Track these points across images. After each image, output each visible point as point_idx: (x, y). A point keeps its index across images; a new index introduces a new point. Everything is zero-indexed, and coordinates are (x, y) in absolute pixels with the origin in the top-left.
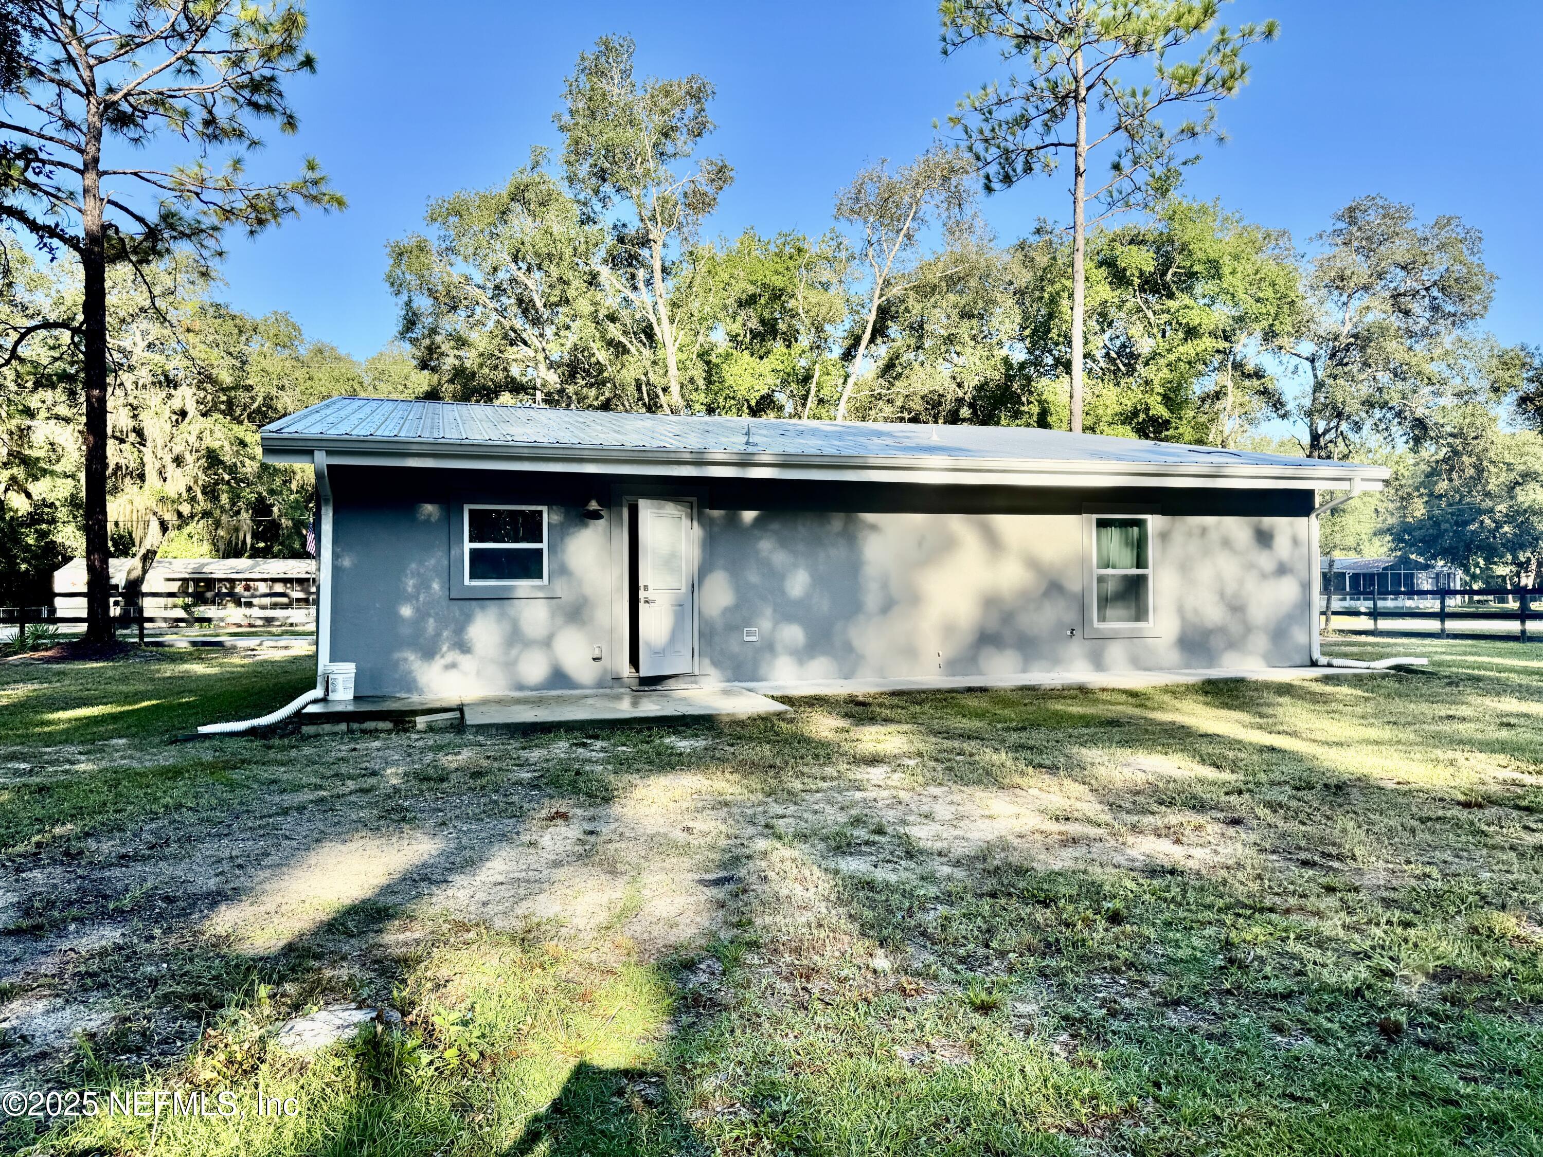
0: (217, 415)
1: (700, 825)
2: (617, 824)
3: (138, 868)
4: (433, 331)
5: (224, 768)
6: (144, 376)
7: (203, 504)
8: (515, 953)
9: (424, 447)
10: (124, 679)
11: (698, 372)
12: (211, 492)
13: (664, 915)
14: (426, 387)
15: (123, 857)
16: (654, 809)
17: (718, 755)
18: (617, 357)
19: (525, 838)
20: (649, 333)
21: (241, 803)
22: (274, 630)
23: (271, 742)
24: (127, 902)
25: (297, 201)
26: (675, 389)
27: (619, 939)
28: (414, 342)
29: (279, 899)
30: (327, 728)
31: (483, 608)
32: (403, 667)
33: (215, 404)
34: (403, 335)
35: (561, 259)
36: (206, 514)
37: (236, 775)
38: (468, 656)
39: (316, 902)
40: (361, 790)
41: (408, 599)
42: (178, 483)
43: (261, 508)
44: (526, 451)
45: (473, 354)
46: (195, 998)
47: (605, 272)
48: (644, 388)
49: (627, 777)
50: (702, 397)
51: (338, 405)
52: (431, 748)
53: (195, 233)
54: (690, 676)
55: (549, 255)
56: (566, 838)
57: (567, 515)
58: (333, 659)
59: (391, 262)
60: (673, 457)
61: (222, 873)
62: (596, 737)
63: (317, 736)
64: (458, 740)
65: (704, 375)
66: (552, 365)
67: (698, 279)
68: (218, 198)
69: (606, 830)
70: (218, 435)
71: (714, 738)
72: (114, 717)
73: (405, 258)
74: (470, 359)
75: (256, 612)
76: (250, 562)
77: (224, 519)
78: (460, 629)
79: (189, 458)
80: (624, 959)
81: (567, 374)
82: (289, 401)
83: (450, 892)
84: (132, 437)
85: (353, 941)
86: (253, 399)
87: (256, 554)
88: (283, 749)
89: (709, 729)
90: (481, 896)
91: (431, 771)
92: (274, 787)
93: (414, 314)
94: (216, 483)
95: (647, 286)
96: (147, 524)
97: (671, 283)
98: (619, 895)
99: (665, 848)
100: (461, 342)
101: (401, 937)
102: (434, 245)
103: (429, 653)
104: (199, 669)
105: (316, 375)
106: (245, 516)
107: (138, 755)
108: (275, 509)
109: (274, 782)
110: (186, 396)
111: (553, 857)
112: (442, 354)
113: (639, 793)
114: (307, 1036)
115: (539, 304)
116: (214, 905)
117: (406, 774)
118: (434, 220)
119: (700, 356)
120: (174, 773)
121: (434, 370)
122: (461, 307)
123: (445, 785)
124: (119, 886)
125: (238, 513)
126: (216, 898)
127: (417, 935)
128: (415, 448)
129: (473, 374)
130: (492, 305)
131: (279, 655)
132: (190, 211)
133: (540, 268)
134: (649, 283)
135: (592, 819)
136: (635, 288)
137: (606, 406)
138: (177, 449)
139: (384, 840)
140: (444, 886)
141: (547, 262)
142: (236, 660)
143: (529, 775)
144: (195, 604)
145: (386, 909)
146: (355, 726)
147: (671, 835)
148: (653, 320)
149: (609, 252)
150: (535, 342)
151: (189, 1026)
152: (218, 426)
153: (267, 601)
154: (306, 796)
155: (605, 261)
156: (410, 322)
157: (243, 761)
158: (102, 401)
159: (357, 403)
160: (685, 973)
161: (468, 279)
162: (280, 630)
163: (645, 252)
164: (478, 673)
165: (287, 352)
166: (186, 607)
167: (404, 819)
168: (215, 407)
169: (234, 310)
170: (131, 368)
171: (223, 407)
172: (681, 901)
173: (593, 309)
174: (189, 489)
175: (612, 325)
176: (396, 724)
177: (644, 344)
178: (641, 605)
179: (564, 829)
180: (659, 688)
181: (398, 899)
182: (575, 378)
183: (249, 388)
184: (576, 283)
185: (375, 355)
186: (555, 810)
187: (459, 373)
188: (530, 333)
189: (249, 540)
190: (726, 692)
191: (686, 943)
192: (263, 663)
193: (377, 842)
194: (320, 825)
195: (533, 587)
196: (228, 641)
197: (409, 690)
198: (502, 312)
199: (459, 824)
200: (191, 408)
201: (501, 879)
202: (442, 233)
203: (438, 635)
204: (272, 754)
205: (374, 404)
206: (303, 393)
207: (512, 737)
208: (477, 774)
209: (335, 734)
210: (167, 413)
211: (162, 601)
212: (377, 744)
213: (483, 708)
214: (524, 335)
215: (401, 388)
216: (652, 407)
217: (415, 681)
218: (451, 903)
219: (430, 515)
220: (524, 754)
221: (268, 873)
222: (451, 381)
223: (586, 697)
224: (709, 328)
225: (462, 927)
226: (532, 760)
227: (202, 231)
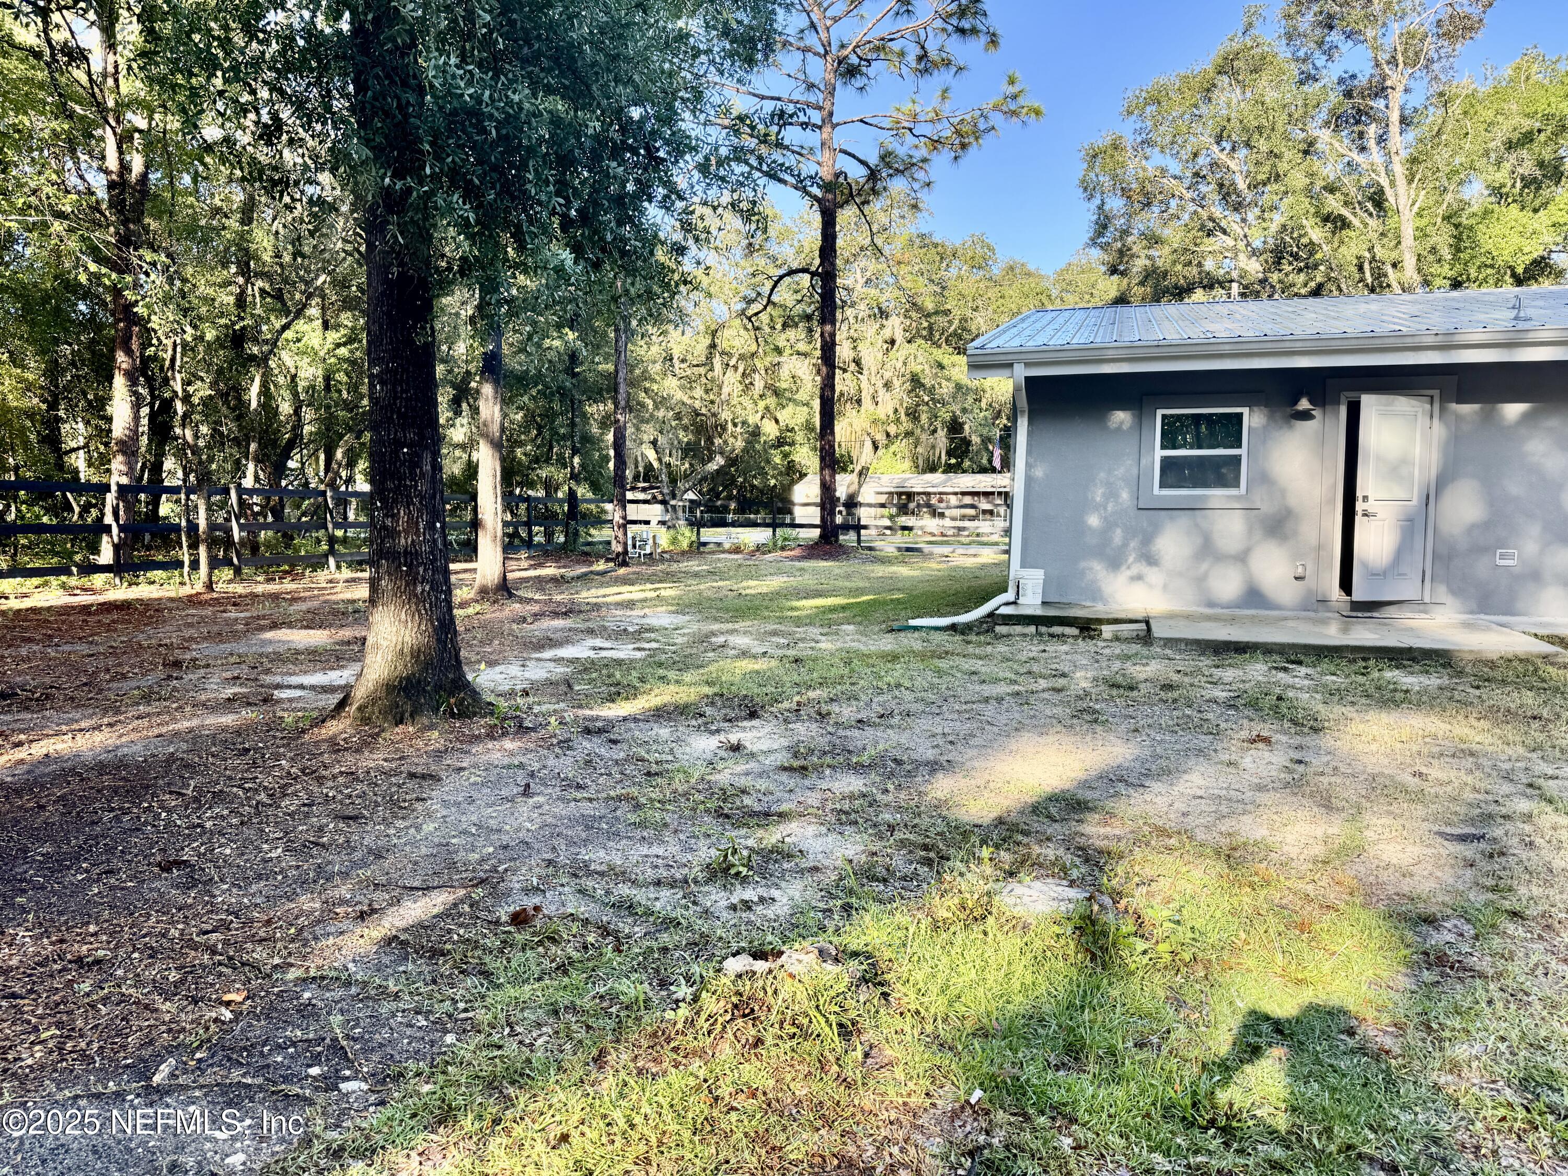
0: (920, 341)
1: (1435, 772)
2: (1329, 757)
3: (869, 732)
4: (1125, 232)
5: (932, 657)
6: (862, 309)
7: (906, 425)
8: (1221, 867)
9: (1120, 352)
10: (848, 577)
11: (1443, 239)
12: (913, 415)
13: (1395, 861)
14: (1113, 294)
15: (859, 721)
16: (1374, 747)
17: (1457, 697)
18: (1334, 233)
19: (1225, 757)
20: (1378, 200)
21: (948, 689)
22: (963, 539)
23: (969, 638)
24: (865, 759)
25: (997, 119)
26: (1410, 262)
27: (1339, 876)
28: (1104, 247)
29: (987, 777)
30: (1018, 629)
31: (1172, 518)
32: (1089, 576)
33: (918, 330)
34: (1093, 242)
35: (1273, 129)
36: (908, 434)
37: (943, 664)
38: (1155, 569)
39: (1019, 784)
40: (1054, 689)
41: (1097, 508)
42: (887, 405)
43: (955, 427)
44: (1227, 347)
45: (1166, 250)
46: (925, 847)
47: (1324, 136)
48: (1366, 266)
49: (1338, 710)
50: (1446, 270)
51: (1033, 319)
52: (1118, 657)
53: (907, 168)
54: (1420, 605)
55: (1258, 128)
56: (1270, 763)
57: (1271, 417)
58: (1023, 566)
59: (1085, 166)
60: (1409, 341)
61: (937, 746)
62: (1300, 663)
63: (1008, 636)
64: (1145, 651)
65: (1451, 241)
66: (1254, 253)
67: (1450, 126)
68: (927, 129)
69: (1317, 762)
70: (920, 359)
71: (1451, 677)
72: (844, 608)
73: (1099, 160)
74: (1162, 256)
75: (947, 522)
76: (944, 477)
77: (924, 437)
78: (1148, 539)
79: (897, 383)
80: (1347, 898)
81: (1270, 260)
82: (981, 321)
83: (1148, 797)
84: (853, 367)
85: (1056, 826)
86: (950, 322)
87: (949, 469)
88: (979, 644)
89: (1444, 666)
90: (1180, 806)
91: (1119, 679)
92: (975, 678)
93: (1106, 217)
94: (918, 405)
95: (1378, 143)
96: (862, 444)
97: (1411, 135)
98: (1335, 831)
99: (1392, 790)
100: (1154, 240)
101: (1102, 831)
102: (1129, 140)
103: (1115, 563)
104: (903, 571)
105: (1008, 292)
106: (942, 434)
107: (864, 639)
108: (966, 427)
109: (974, 673)
110: (895, 326)
111: (1257, 781)
112: (1132, 256)
113: (1356, 727)
114: (1026, 899)
115: (1242, 185)
116: (933, 772)
117: (1095, 679)
118: (1130, 113)
119: (1447, 218)
120: (894, 658)
121: (1123, 274)
122: (1156, 203)
123: (1135, 693)
124: (860, 744)
125: (935, 431)
126: (934, 767)
127: (1117, 832)
128: (1111, 354)
129: (1165, 273)
130: (1188, 195)
131: (970, 562)
132: (903, 148)
133: (1248, 145)
134: (1381, 139)
135: (1299, 748)
136: (1363, 149)
137: (1317, 292)
138: (888, 375)
139: (1078, 738)
140: (1141, 790)
141: (1256, 136)
142: (934, 565)
143: (1224, 694)
144: (898, 515)
145: (1086, 802)
146: (1043, 629)
147: (1398, 778)
148: (1384, 182)
149: (1332, 112)
150: (1237, 229)
151: (923, 870)
152: (921, 351)
153: (958, 512)
154: (1002, 689)
155: (1327, 124)
156: (1102, 226)
157: (947, 653)
158: (833, 335)
159: (1050, 316)
160: (1424, 928)
161: (1164, 171)
162: (968, 540)
163: (1380, 104)
164: (1165, 587)
165: (981, 273)
166: (891, 517)
167: (1096, 721)
168: (918, 335)
169: (937, 239)
170: (853, 305)
171: (924, 333)
172: (1414, 851)
173: (1308, 181)
174: (896, 411)
175: (1330, 196)
176: (1082, 629)
177: (1371, 215)
178: (1358, 519)
179: (1267, 754)
180: (1375, 614)
181: (1097, 794)
182: (1279, 263)
183: (947, 312)
184: (1288, 155)
185: (1063, 266)
186: (1255, 733)
187: (1152, 275)
188: (1231, 221)
189: (944, 457)
190: (1467, 625)
191: (1424, 896)
192: (955, 569)
193: (1073, 739)
194: (1017, 716)
195: (1228, 497)
196: (927, 548)
197: (1094, 599)
198: (1200, 201)
199: (1153, 734)
200: (899, 337)
201: (1200, 793)
202: (1138, 126)
203: (1125, 545)
204: (970, 649)
205: (1067, 314)
206: (995, 312)
207: (1203, 654)
208: (1168, 687)
209: (1025, 635)
210: (880, 342)
211: (872, 511)
212: (1065, 648)
213: (1171, 622)
214: (1223, 224)
215: (1087, 297)
216: (1378, 286)
217: (1100, 590)
218: (1148, 808)
219: (1122, 423)
220: (1218, 673)
221: (975, 752)
222: (1142, 283)
223: (1286, 619)
224: (1461, 183)
225: (1163, 832)
226: (1226, 680)
227: (913, 165)
